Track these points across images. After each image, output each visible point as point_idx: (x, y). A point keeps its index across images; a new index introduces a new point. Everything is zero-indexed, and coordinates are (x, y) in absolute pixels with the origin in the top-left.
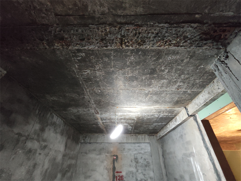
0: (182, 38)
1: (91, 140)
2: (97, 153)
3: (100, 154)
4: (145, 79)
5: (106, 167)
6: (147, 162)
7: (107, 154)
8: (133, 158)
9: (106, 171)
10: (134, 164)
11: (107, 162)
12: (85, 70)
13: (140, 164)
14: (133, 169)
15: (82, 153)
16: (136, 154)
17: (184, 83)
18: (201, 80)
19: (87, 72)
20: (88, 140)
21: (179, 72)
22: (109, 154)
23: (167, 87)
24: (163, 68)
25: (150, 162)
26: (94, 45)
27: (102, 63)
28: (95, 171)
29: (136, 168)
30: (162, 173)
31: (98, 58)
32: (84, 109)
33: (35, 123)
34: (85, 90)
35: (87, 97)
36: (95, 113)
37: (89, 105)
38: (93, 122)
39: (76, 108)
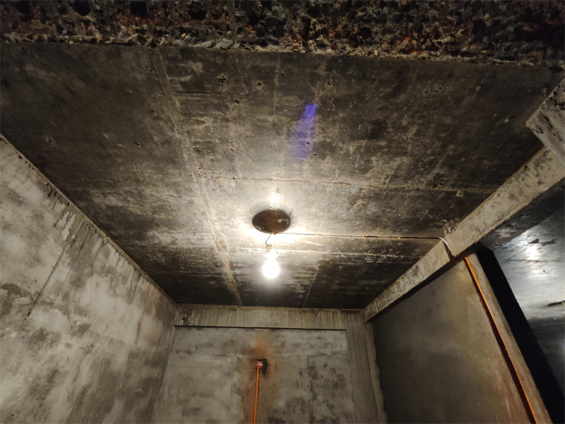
0: (470, 26)
1: (203, 320)
3: (224, 355)
4: (354, 153)
5: (237, 387)
6: (339, 376)
7: (241, 356)
8: (304, 365)
9: (237, 398)
10: (306, 380)
12: (199, 119)
13: (321, 382)
14: (304, 393)
15: (177, 352)
16: (311, 356)
17: (452, 167)
18: (495, 163)
19: (204, 125)
20: (194, 320)
21: (444, 135)
23: (408, 179)
24: (405, 122)
25: (347, 376)
26: (230, 37)
27: (247, 95)
28: (210, 396)
29: (311, 390)
30: (375, 403)
31: (237, 81)
32: (190, 237)
33: (60, 263)
34: (195, 180)
35: (198, 201)
36: (218, 247)
37: (203, 225)
38: (209, 274)
39: (168, 233)
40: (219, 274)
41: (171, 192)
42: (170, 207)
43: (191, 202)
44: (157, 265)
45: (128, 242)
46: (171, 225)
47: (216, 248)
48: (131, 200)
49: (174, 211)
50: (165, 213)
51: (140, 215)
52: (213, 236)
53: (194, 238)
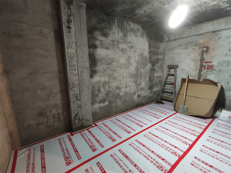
2: (183, 48)
3: (186, 48)
5: (192, 59)
7: (194, 47)
9: (192, 62)
11: (194, 55)
15: (168, 50)
20: (172, 38)
22: (198, 47)
33: (119, 32)
44: (146, 21)
45: (133, 18)
51: (129, 8)
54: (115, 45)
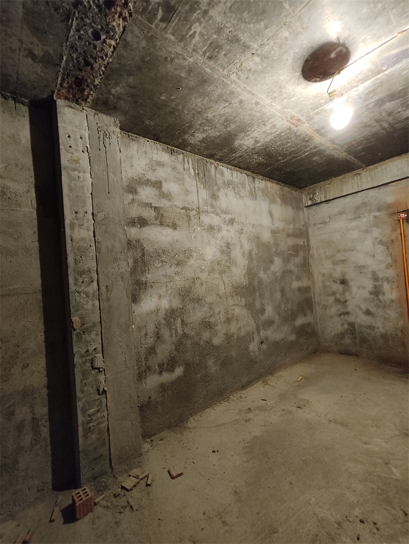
1: (328, 194)
2: (349, 218)
3: (358, 217)
5: (378, 240)
7: (377, 214)
9: (381, 248)
11: (380, 230)
15: (315, 225)
20: (319, 197)
22: (384, 212)
28: (353, 250)
32: (264, 130)
33: (199, 189)
34: (229, 82)
35: (244, 96)
36: (293, 124)
37: (264, 113)
38: (305, 152)
39: (247, 136)
40: (315, 147)
41: (223, 105)
42: (231, 116)
43: (241, 102)
44: (260, 164)
45: (229, 159)
46: (244, 129)
47: (292, 126)
48: (207, 128)
49: (236, 117)
50: (232, 123)
51: (220, 135)
52: (280, 117)
53: (267, 128)
54: (192, 218)
